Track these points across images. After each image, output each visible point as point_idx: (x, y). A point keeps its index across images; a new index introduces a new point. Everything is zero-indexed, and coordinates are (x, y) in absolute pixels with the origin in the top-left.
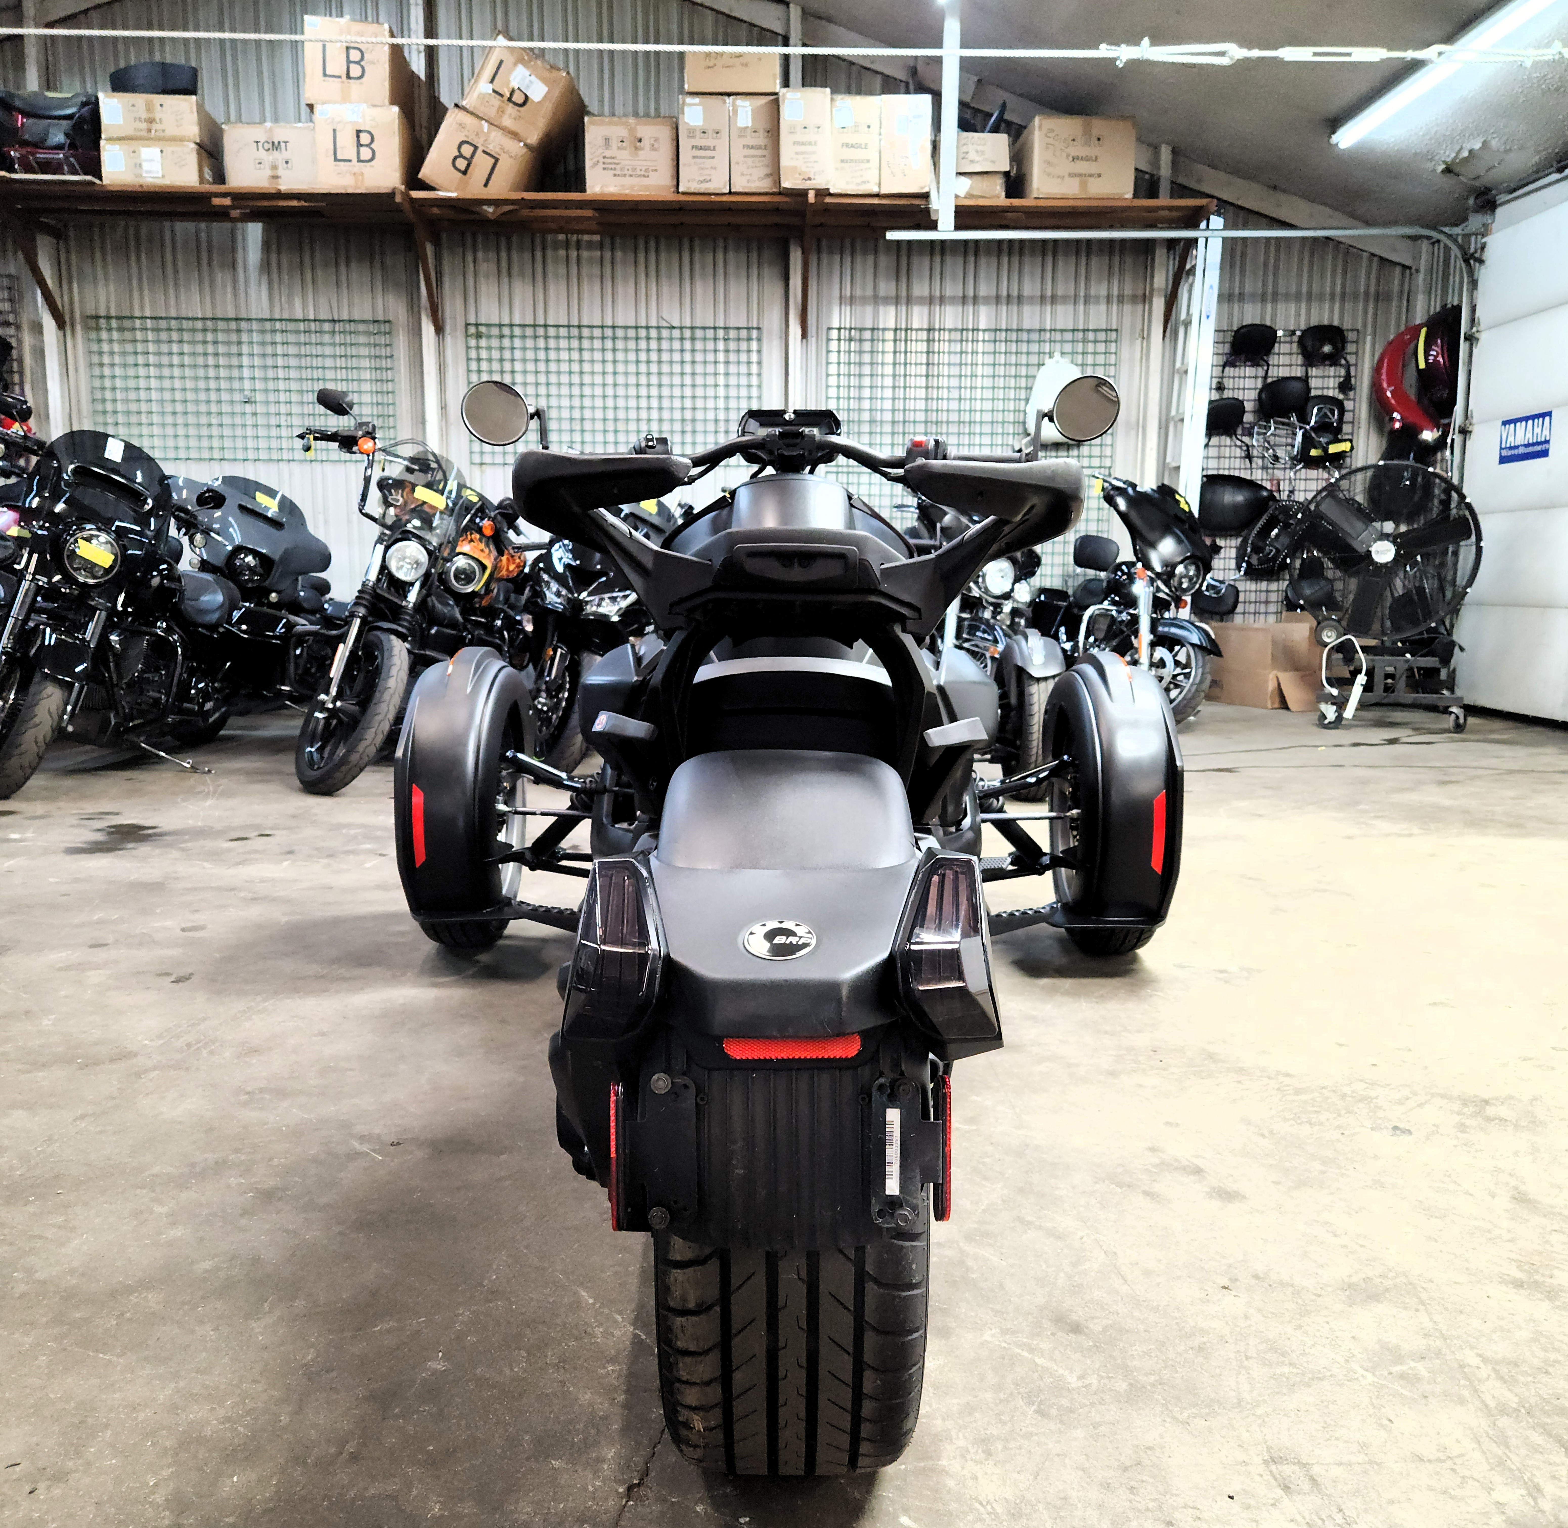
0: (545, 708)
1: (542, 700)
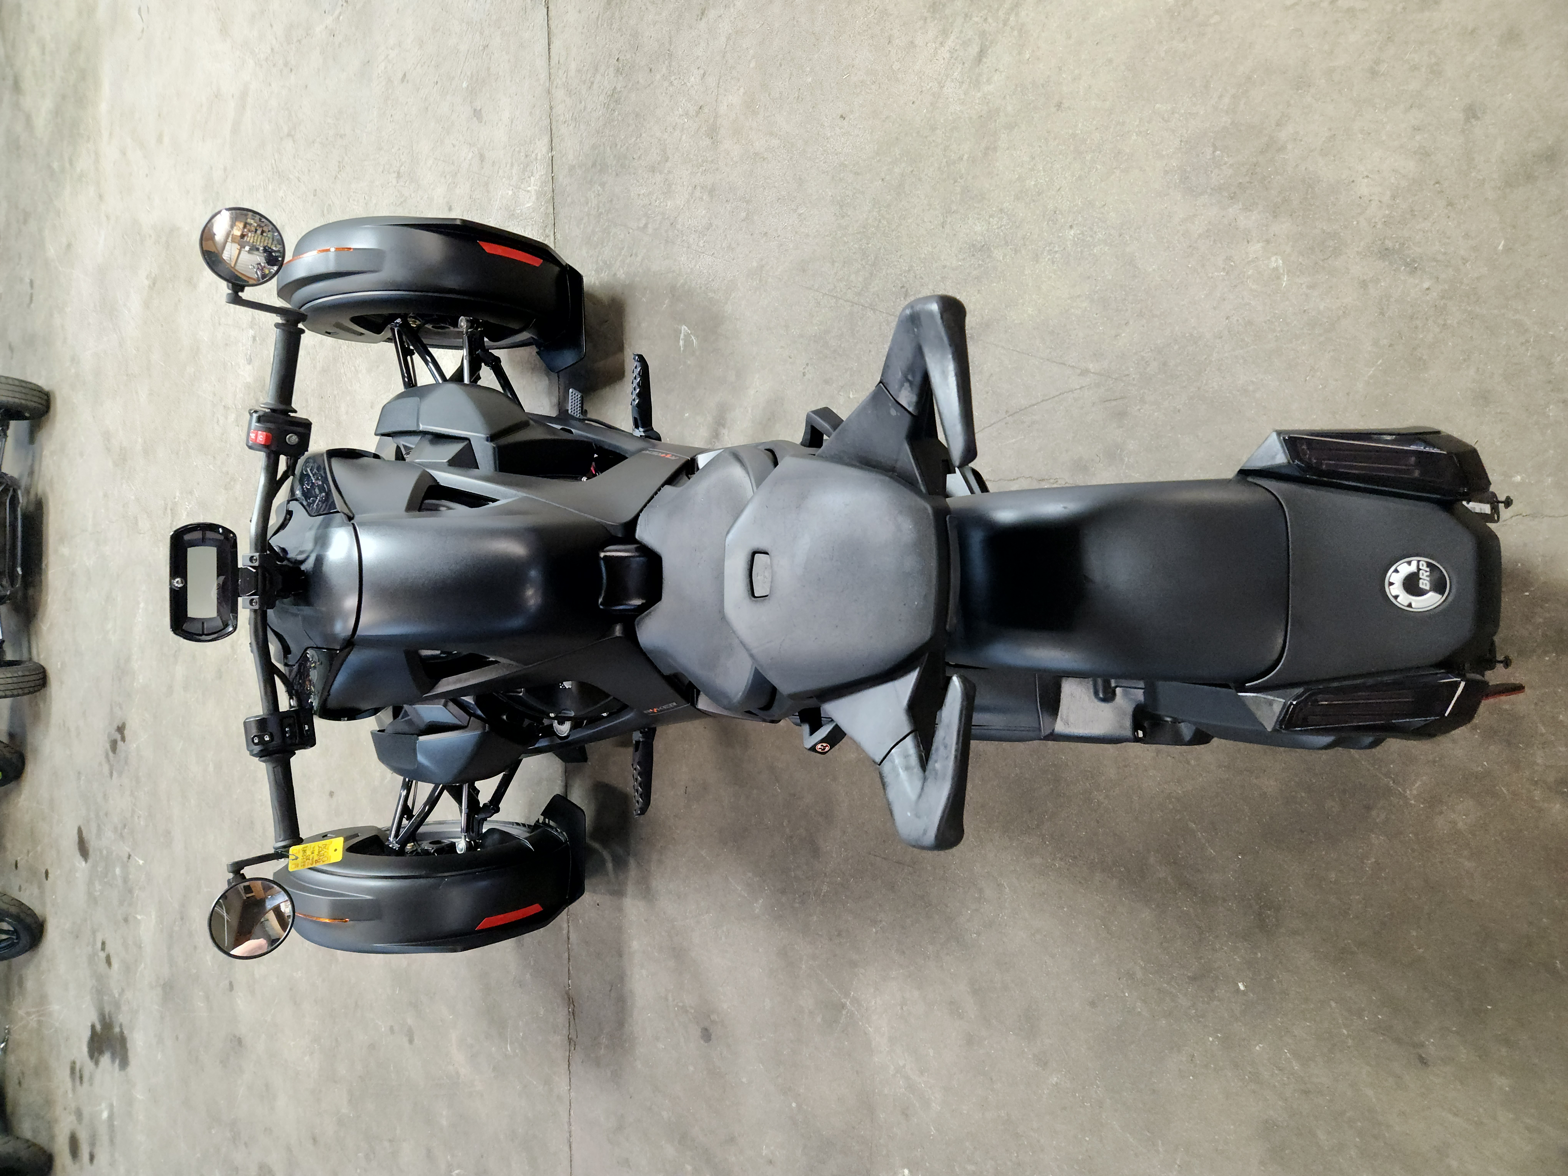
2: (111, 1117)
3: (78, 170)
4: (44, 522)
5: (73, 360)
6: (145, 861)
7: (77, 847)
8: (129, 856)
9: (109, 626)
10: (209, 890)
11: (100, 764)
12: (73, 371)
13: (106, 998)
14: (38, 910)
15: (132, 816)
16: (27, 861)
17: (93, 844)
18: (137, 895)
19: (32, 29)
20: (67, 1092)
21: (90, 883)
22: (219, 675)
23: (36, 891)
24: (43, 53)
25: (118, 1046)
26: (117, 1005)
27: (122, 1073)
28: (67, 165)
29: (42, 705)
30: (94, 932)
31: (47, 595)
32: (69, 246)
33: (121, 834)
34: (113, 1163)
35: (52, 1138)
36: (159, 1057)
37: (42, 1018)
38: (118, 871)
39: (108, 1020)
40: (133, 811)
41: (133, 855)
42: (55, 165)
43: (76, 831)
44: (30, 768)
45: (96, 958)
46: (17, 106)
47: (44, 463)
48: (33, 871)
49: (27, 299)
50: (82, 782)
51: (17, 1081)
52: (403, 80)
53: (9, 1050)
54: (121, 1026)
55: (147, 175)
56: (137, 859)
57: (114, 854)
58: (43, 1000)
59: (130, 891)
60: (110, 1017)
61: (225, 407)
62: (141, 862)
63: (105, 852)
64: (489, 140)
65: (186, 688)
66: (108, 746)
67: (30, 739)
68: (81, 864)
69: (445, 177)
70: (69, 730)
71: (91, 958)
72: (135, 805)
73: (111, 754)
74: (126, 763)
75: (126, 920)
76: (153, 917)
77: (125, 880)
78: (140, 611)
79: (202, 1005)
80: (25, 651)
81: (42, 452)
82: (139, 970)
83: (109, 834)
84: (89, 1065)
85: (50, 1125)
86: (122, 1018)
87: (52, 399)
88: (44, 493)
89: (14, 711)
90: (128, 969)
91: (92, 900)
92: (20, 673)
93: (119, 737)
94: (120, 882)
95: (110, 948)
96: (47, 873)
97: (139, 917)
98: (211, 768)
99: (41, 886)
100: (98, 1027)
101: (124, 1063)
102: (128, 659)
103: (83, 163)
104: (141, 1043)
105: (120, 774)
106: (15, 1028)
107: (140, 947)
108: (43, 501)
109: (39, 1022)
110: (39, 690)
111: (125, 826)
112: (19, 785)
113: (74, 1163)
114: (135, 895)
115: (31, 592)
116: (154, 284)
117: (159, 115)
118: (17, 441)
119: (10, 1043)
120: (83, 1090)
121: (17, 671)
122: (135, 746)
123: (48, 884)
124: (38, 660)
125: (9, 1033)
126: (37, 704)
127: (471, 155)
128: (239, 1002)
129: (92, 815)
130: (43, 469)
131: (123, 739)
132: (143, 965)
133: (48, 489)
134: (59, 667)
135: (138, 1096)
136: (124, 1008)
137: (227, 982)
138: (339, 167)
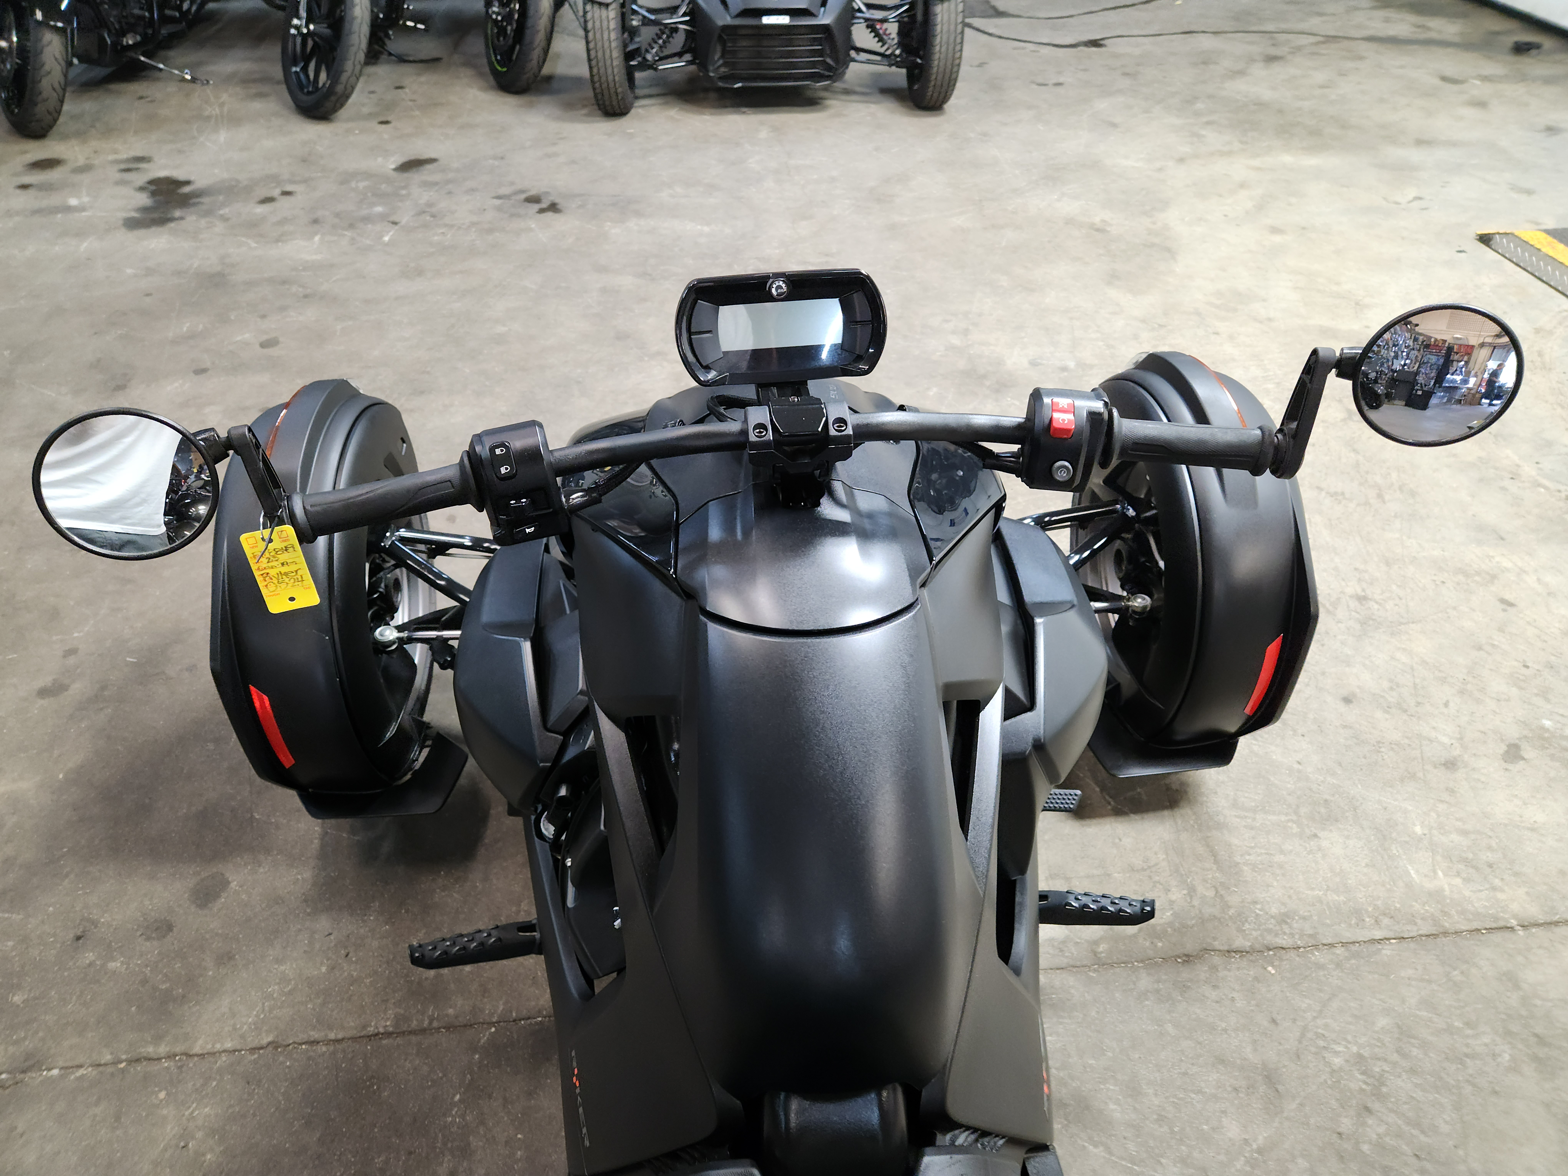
0: (499, 18)
1: (495, 9)
2: (68, 209)
3: (1203, 132)
4: (795, 108)
5: (985, 134)
6: (387, 244)
7: (413, 158)
8: (395, 223)
9: (679, 190)
10: (338, 334)
11: (512, 183)
12: (972, 135)
13: (221, 198)
14: (343, 113)
15: (446, 225)
16: (403, 100)
17: (416, 177)
18: (345, 235)
19: (1342, 74)
20: (116, 153)
21: (367, 175)
22: (622, 337)
23: (365, 110)
24: (1322, 87)
25: (155, 215)
26: (209, 213)
27: (121, 222)
28: (1205, 119)
29: (584, 111)
30: (305, 181)
31: (711, 114)
32: (1114, 125)
33: (424, 212)
34: (9, 214)
35: (65, 137)
36: (129, 271)
37: (213, 120)
38: (379, 209)
39: (192, 201)
40: (451, 226)
41: (397, 227)
42: (1199, 106)
43: (433, 155)
44: (511, 100)
45: (274, 185)
46: (1251, 60)
47: (861, 106)
48: (390, 106)
49: (1041, 81)
50: (491, 161)
51: (144, 94)
52: (1503, 601)
53: (182, 84)
54: (182, 218)
55: (1225, 216)
56: (391, 233)
57: (400, 204)
58: (234, 120)
59: (351, 226)
60: (195, 204)
61: (966, 332)
62: (386, 239)
63: (404, 192)
64: (1483, 779)
65: (604, 290)
66: (533, 192)
67: (545, 98)
68: (392, 163)
69: (1391, 689)
70: (555, 144)
71: (274, 179)
72: (459, 228)
73: (523, 196)
74: (512, 215)
75: (316, 221)
76: (314, 257)
77: (367, 219)
78: (699, 227)
79: (185, 329)
80: (646, 91)
81: (874, 103)
82: (250, 241)
83: (425, 197)
84: (141, 179)
85: (81, 135)
86: (190, 219)
87: (934, 112)
88: (825, 108)
89: (577, 81)
90: (252, 226)
91: (346, 178)
92: (619, 90)
93: (544, 205)
94: (365, 212)
95: (285, 203)
96: (386, 122)
97: (317, 238)
98: (500, 329)
99: (370, 116)
100: (186, 189)
101: (132, 224)
102: (638, 214)
103: (1214, 139)
104: (153, 246)
105: (499, 209)
106: (208, 90)
107: (277, 240)
108: (819, 107)
109: (209, 118)
110: (600, 109)
111: (433, 216)
112: (492, 88)
113: (24, 166)
114: (346, 233)
115: (713, 95)
116: (1098, 230)
117: (1304, 228)
118: (880, 75)
119: (192, 85)
120: (114, 174)
121: (622, 87)
122: (533, 226)
123: (373, 124)
124: (636, 107)
125: (203, 84)
126: (584, 106)
127: (1445, 740)
128: (176, 384)
129: (451, 175)
130: (854, 104)
131: (542, 211)
132: (254, 245)
133: (831, 111)
134: (628, 131)
135: (85, 244)
136: (203, 222)
137: (208, 364)
138: (1336, 493)
